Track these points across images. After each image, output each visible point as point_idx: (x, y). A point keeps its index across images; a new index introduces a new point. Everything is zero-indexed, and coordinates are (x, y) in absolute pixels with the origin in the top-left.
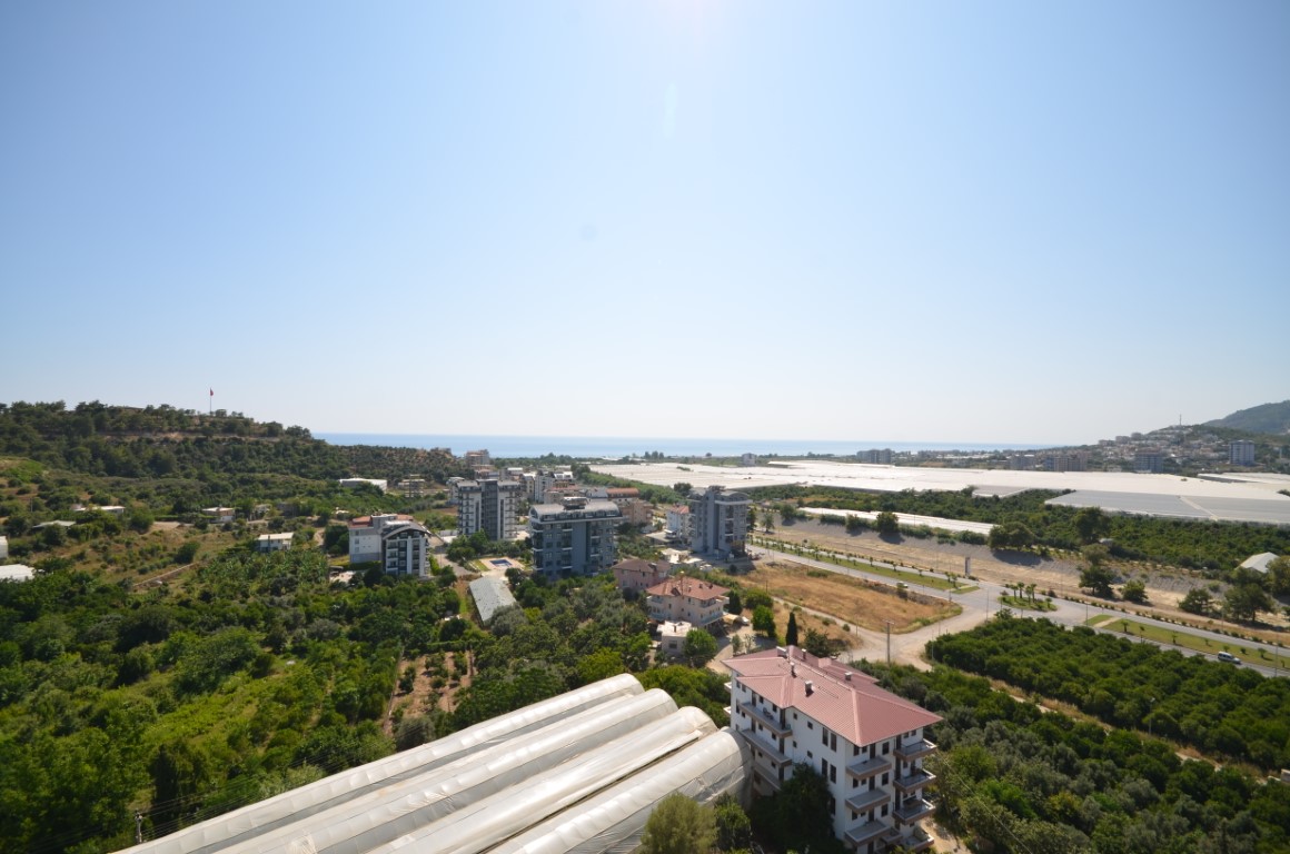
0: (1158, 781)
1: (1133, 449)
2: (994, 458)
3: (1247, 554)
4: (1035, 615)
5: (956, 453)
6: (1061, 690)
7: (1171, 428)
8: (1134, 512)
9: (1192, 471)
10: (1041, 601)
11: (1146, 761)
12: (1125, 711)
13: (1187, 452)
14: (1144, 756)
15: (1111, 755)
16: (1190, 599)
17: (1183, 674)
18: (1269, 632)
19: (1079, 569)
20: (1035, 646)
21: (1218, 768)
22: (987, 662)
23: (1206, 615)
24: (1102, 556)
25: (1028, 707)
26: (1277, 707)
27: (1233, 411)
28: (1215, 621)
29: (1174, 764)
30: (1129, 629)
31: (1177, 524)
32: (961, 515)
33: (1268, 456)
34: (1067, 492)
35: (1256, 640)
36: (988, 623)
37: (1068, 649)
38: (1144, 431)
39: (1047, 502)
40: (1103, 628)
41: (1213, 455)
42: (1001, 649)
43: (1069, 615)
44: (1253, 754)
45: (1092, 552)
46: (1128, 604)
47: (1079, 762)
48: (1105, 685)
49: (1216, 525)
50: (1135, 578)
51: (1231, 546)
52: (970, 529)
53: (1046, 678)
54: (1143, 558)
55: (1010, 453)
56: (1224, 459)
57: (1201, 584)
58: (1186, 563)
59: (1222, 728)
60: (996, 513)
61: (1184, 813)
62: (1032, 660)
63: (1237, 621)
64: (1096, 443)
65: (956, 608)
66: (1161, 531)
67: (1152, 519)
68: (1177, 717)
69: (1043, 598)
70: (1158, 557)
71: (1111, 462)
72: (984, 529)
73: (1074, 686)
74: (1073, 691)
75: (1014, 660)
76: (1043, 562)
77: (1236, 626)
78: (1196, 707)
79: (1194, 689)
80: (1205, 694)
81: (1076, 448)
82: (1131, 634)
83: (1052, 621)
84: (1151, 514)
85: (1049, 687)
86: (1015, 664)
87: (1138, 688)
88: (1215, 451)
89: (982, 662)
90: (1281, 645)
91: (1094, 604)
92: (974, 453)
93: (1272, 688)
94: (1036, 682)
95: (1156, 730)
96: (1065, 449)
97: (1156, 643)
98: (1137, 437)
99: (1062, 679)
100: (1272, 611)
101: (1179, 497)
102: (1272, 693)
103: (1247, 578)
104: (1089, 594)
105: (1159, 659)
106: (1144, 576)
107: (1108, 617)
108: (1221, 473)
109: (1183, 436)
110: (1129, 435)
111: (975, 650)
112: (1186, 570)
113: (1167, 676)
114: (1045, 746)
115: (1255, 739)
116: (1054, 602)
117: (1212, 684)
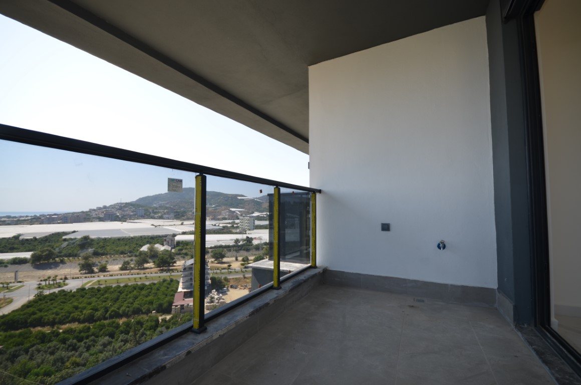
0: (112, 335)
1: (103, 212)
2: (34, 219)
3: (142, 246)
4: (56, 290)
5: (9, 217)
6: (70, 319)
7: (117, 204)
8: (103, 237)
9: (125, 220)
10: (60, 283)
11: (107, 330)
12: (99, 314)
13: (123, 213)
14: (107, 328)
15: (93, 334)
16: (123, 265)
17: (121, 293)
18: (148, 270)
19: (79, 264)
20: (56, 304)
21: (133, 320)
22: (29, 321)
23: (129, 270)
24: (89, 257)
25: (53, 332)
26: (150, 292)
27: (138, 198)
28: (132, 271)
29: (118, 326)
30: (101, 283)
31: (119, 239)
32: (12, 250)
33: (148, 214)
34: (74, 232)
35: (144, 274)
36: (30, 302)
37: (73, 299)
38: (108, 205)
39: (64, 237)
40: (90, 286)
41: (132, 214)
42: (37, 311)
43: (73, 285)
44: (144, 311)
45: (85, 255)
46: (101, 273)
47: (78, 344)
48: (90, 308)
49: (132, 238)
50: (103, 263)
51: (137, 244)
52: (18, 256)
53: (62, 316)
54: (107, 254)
55: (43, 216)
56: (135, 215)
57: (127, 259)
58: (122, 253)
59: (134, 306)
60: (35, 246)
61: (122, 341)
62: (55, 310)
63: (138, 269)
64: (88, 210)
65: (9, 300)
66: (113, 243)
67: (110, 239)
68: (119, 309)
69: (61, 281)
70: (112, 253)
71: (94, 218)
72: (28, 255)
73: (76, 314)
74: (76, 316)
75: (46, 313)
76: (61, 265)
77: (138, 271)
78: (125, 303)
79: (125, 296)
80: (128, 297)
81: (78, 213)
82: (101, 285)
83: (66, 290)
84: (109, 237)
85: (64, 319)
86: (46, 315)
87: (104, 304)
88: (132, 212)
89: (26, 322)
90: (151, 273)
91: (86, 277)
92: (21, 217)
93: (149, 287)
94: (57, 320)
95: (111, 317)
96: (73, 213)
97: (111, 285)
98: (105, 207)
99: (70, 313)
100: (149, 263)
101: (120, 229)
102: (148, 289)
103: (141, 253)
104: (83, 274)
105: (112, 290)
106: (107, 261)
107: (92, 281)
108: (134, 220)
109: (122, 207)
110: (102, 207)
111: (21, 317)
112: (122, 256)
113: (114, 296)
114: (62, 345)
115: (144, 305)
116: (67, 281)
117: (130, 292)
